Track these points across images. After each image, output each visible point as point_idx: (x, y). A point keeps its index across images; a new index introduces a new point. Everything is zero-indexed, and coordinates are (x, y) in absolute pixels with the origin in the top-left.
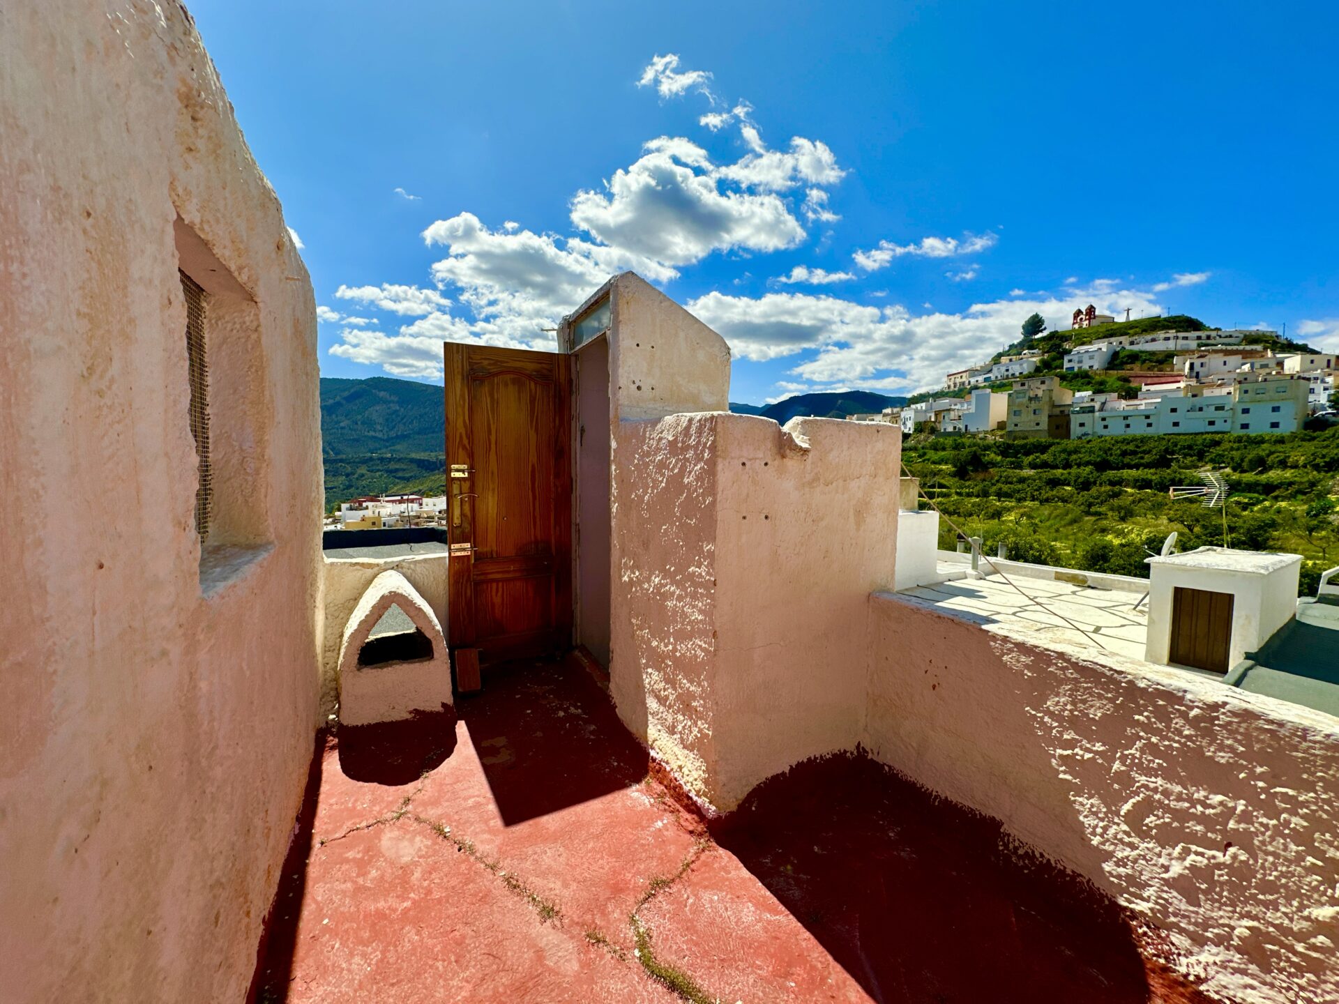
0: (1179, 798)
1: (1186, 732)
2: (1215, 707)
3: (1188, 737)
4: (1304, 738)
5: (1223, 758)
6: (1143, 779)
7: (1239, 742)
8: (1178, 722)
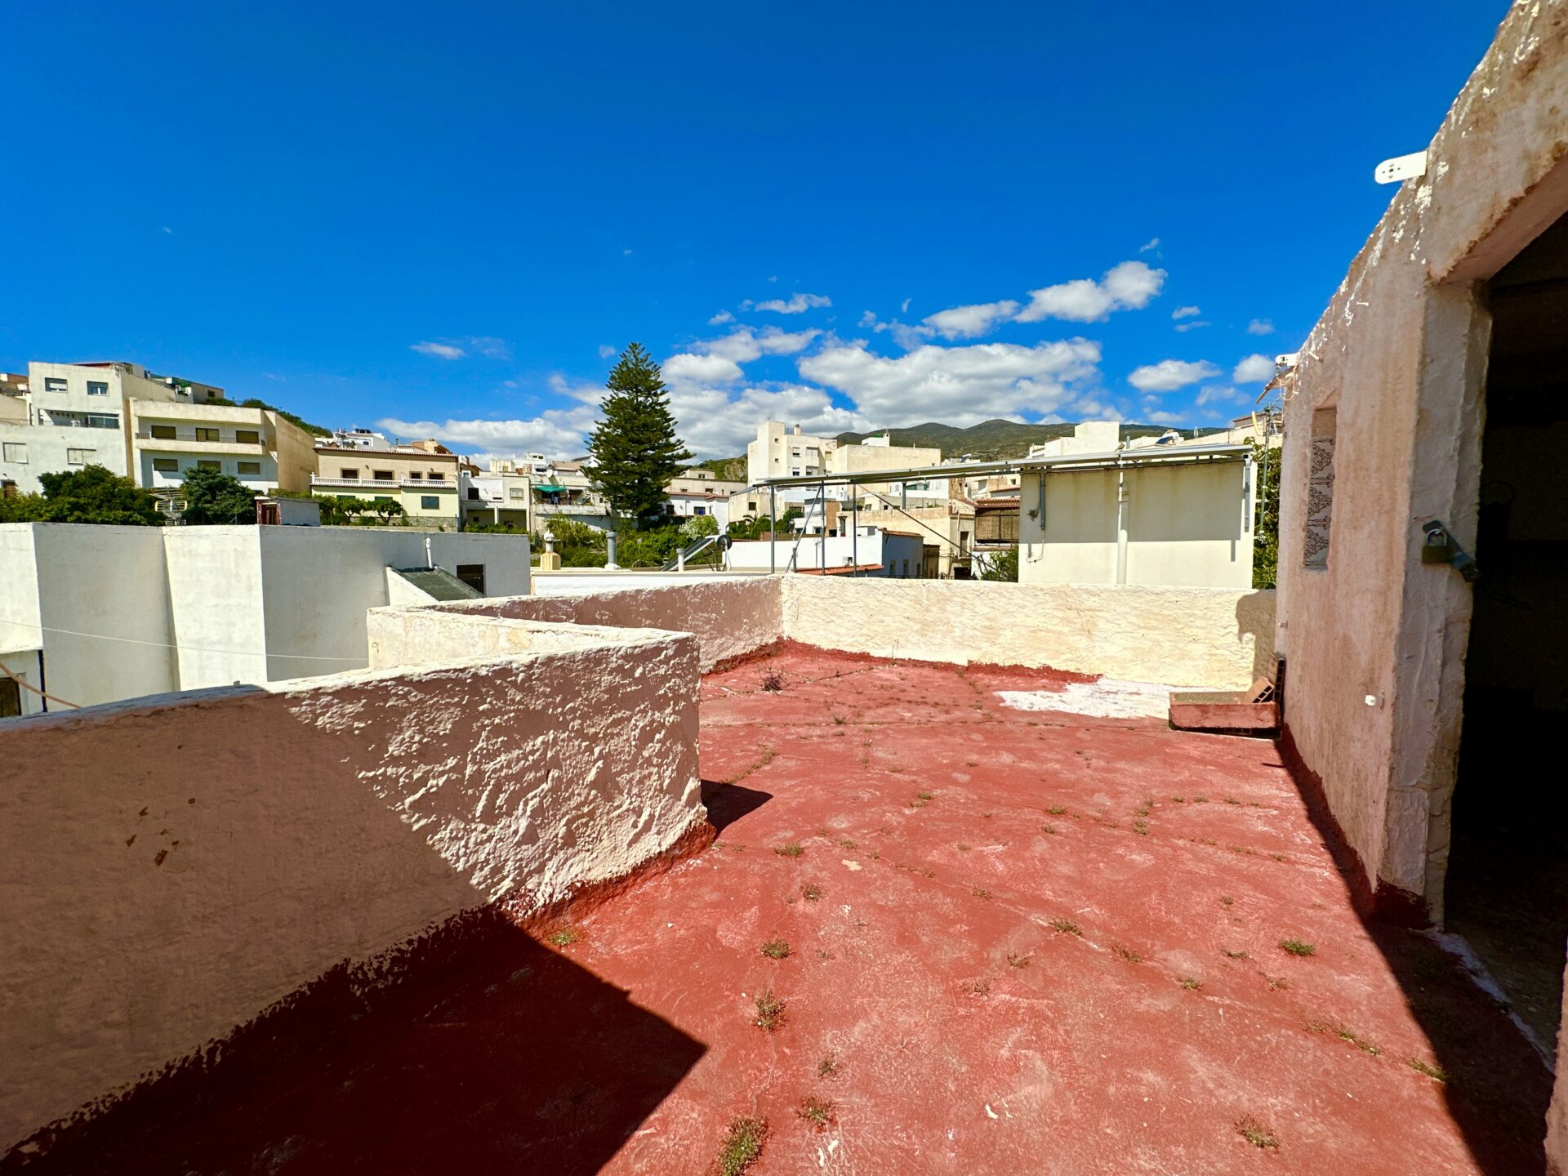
0: (518, 760)
1: (518, 698)
2: (530, 666)
3: (520, 702)
4: (574, 662)
5: (539, 704)
6: (491, 766)
7: (546, 685)
8: (511, 692)
